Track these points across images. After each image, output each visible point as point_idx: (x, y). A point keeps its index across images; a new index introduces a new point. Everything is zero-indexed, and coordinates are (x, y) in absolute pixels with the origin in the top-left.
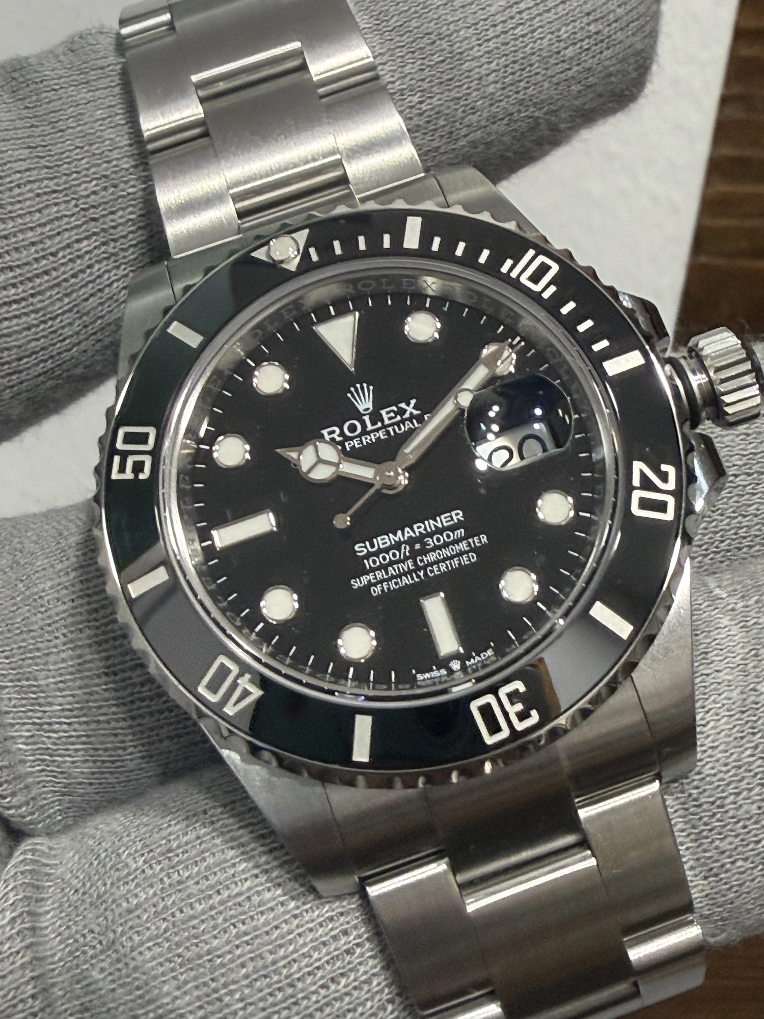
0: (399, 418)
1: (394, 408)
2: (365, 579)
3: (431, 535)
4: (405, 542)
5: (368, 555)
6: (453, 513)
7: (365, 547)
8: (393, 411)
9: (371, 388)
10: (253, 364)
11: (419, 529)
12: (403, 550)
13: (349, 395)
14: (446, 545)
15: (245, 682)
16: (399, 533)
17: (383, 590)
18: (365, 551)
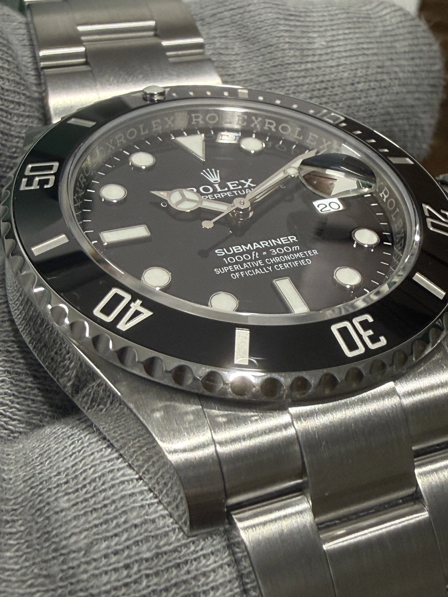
0: (240, 187)
1: (237, 182)
3: (275, 248)
4: (254, 250)
5: (226, 256)
6: (289, 237)
7: (224, 251)
8: (236, 183)
10: (128, 154)
11: (263, 244)
12: (253, 255)
13: (202, 173)
16: (249, 245)
17: (240, 276)
18: (224, 254)
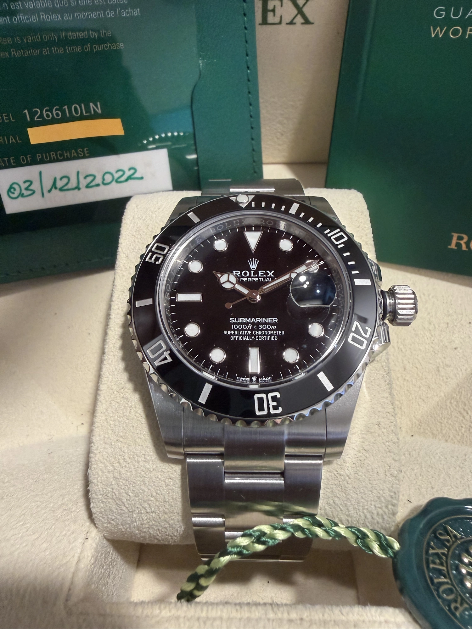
2: (229, 332)
9: (258, 261)
14: (267, 330)
15: (166, 354)
